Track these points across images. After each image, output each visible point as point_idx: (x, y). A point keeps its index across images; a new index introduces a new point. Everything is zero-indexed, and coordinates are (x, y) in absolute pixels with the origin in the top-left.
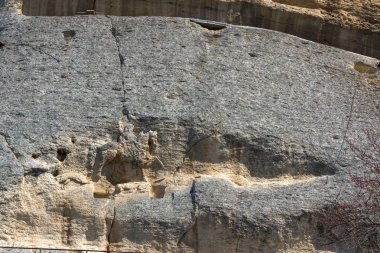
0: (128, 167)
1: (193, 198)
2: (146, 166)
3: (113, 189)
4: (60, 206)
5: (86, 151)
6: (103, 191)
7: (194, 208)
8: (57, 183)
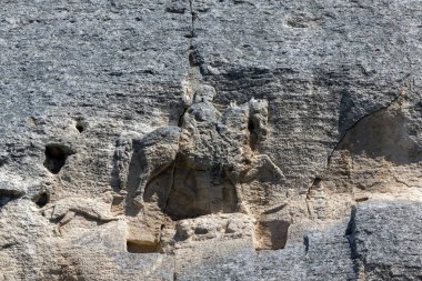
0: (204, 182)
1: (353, 246)
2: (243, 178)
3: (172, 232)
4: (52, 272)
5: (110, 149)
6: (148, 237)
7: (356, 270)
8: (45, 222)
